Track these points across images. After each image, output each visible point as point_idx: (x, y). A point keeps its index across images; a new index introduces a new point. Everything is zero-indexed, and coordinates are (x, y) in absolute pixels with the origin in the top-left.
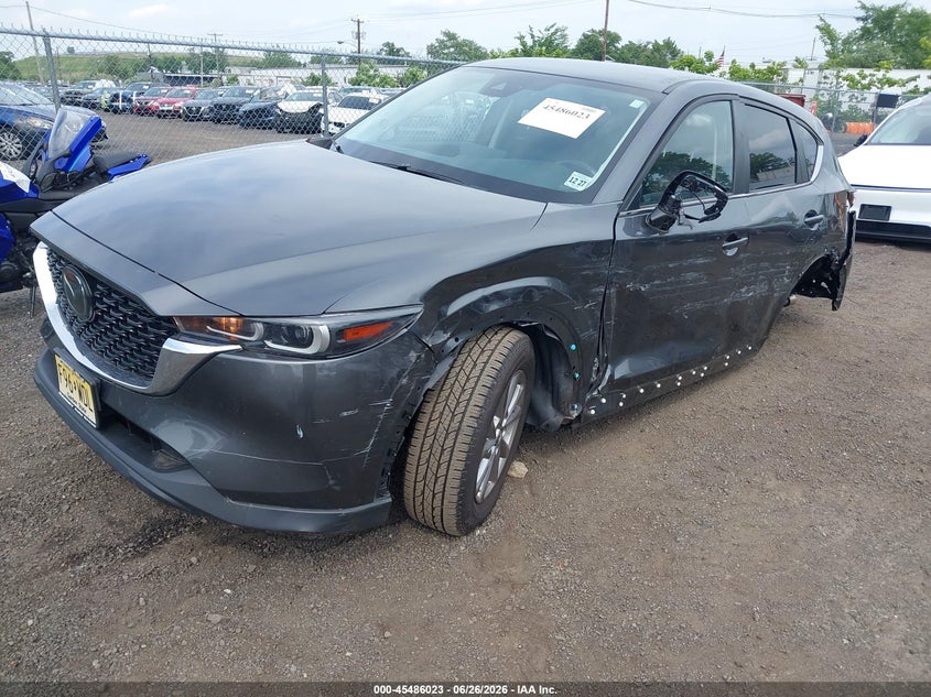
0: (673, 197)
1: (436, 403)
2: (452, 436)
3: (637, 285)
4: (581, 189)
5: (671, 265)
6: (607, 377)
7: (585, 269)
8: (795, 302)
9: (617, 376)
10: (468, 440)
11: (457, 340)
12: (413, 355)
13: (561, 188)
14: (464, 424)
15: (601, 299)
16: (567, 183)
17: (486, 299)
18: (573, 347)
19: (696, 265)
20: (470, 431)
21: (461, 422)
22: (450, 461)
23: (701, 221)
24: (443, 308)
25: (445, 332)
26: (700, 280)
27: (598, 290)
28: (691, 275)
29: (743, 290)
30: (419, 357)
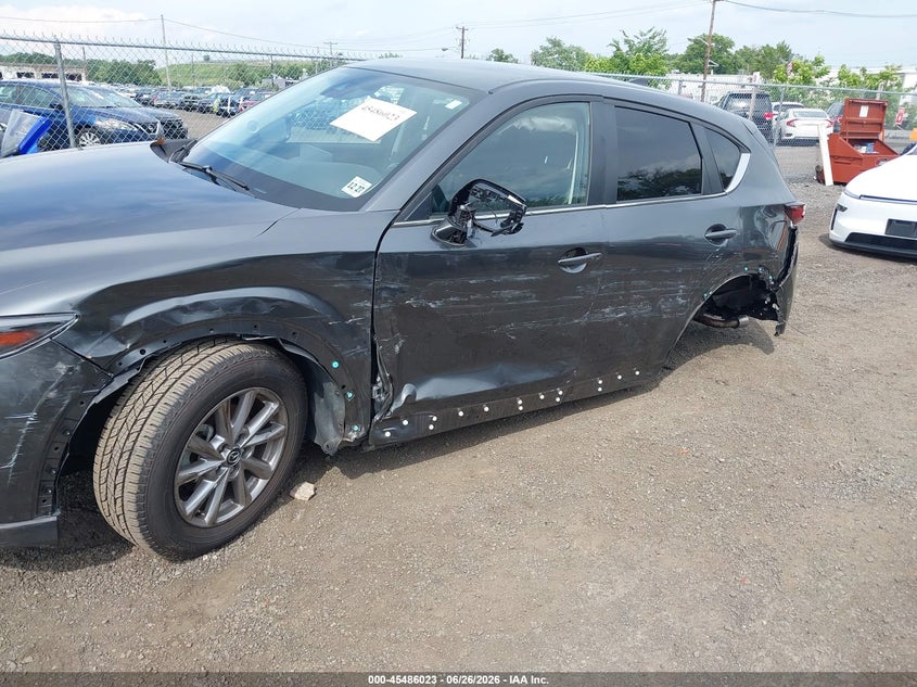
0: (462, 207)
1: (117, 419)
2: (126, 456)
3: (423, 302)
4: (356, 195)
5: (471, 282)
6: (404, 396)
7: (338, 282)
8: (745, 325)
9: (418, 398)
10: (141, 461)
11: (143, 352)
12: (62, 368)
13: (337, 194)
14: (138, 444)
15: (369, 315)
16: (346, 189)
17: (183, 309)
18: (335, 365)
19: (517, 282)
20: (142, 453)
21: (135, 442)
22: (124, 482)
23: (495, 234)
24: (117, 318)
25: (124, 342)
26: (526, 298)
27: (361, 304)
28: (507, 294)
29: (607, 310)
30: (70, 369)
